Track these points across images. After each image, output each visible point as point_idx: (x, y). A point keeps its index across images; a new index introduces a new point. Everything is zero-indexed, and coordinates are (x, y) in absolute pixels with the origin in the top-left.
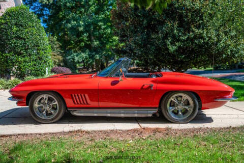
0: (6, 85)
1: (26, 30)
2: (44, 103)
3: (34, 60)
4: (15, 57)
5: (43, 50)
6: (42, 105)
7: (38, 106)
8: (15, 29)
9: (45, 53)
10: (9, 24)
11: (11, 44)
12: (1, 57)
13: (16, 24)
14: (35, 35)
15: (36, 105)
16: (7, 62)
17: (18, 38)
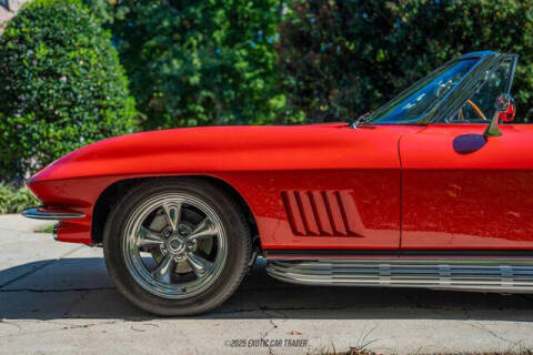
0: (13, 203)
1: (72, 55)
2: (165, 232)
3: (89, 137)
4: (39, 128)
5: (114, 109)
6: (155, 239)
7: (140, 242)
8: (42, 51)
9: (119, 117)
10: (28, 37)
11: (29, 92)
12: (3, 127)
13: (45, 38)
14: (96, 66)
15: (133, 238)
16: (17, 140)
17: (51, 74)
